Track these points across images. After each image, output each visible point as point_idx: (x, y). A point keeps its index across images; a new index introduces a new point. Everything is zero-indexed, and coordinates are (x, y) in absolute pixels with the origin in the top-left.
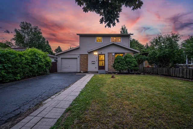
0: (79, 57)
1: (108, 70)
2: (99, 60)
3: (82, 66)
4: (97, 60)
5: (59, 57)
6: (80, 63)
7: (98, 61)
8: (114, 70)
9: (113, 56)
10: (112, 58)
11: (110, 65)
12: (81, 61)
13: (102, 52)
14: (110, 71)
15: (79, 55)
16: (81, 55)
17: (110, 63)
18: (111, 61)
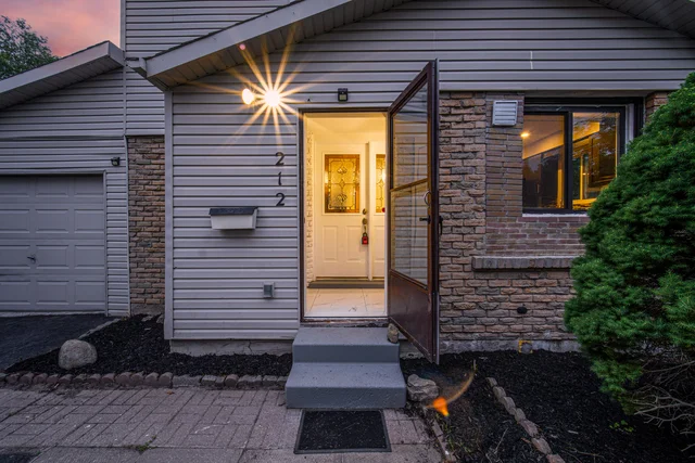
4: (290, 184)
7: (293, 204)
8: (504, 324)
9: (505, 131)
10: (483, 162)
11: (462, 260)
12: (144, 203)
13: (350, 87)
14: (457, 339)
15: (125, 141)
16: (138, 141)
17: (463, 230)
18: (476, 210)
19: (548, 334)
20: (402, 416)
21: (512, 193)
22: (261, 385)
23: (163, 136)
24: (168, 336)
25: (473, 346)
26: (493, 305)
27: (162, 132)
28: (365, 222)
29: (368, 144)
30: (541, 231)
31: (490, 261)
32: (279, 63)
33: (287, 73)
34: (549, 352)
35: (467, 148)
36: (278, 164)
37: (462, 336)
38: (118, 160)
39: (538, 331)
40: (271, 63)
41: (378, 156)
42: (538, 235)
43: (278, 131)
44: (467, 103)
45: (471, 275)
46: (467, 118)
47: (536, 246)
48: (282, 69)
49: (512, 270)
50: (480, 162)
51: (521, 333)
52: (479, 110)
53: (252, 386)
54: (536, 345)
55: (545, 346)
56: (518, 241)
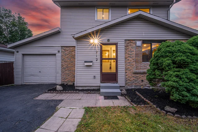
0: (59, 52)
1: (126, 84)
2: (102, 59)
3: (67, 72)
4: (99, 57)
5: (18, 52)
6: (62, 66)
7: (99, 61)
8: (139, 83)
9: (139, 47)
10: (135, 53)
11: (131, 71)
12: (64, 60)
13: (110, 39)
14: (130, 86)
15: (60, 47)
16: (63, 47)
17: (131, 65)
18: (133, 62)
19: (147, 85)
20: (121, 97)
21: (140, 58)
22: (95, 93)
23: (75, 46)
24: (75, 85)
25: (133, 87)
26: (137, 80)
27: (75, 45)
28: (110, 64)
29: (111, 48)
30: (146, 66)
31: (136, 71)
32: (97, 34)
33: (99, 36)
34: (148, 89)
35: (132, 50)
36: (96, 53)
37: (131, 86)
38: (59, 51)
39: (145, 85)
40: (96, 34)
41: (113, 50)
42: (145, 66)
43: (97, 47)
44: (132, 42)
45: (133, 74)
46: (132, 44)
47: (145, 69)
48: (98, 35)
49: (140, 73)
50: (134, 53)
51: (142, 85)
52: (134, 43)
53: (93, 93)
54: (145, 87)
55: (147, 88)
56: (142, 68)
